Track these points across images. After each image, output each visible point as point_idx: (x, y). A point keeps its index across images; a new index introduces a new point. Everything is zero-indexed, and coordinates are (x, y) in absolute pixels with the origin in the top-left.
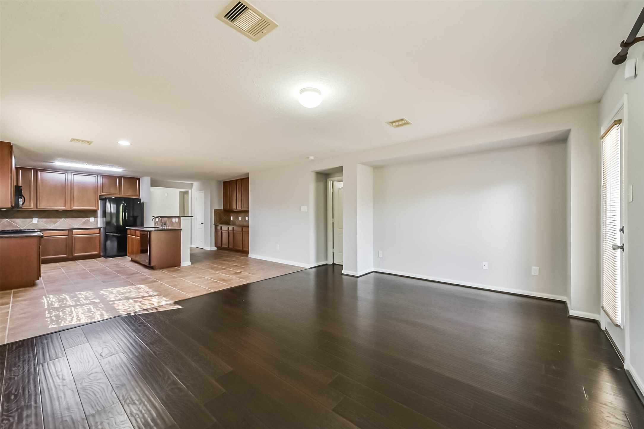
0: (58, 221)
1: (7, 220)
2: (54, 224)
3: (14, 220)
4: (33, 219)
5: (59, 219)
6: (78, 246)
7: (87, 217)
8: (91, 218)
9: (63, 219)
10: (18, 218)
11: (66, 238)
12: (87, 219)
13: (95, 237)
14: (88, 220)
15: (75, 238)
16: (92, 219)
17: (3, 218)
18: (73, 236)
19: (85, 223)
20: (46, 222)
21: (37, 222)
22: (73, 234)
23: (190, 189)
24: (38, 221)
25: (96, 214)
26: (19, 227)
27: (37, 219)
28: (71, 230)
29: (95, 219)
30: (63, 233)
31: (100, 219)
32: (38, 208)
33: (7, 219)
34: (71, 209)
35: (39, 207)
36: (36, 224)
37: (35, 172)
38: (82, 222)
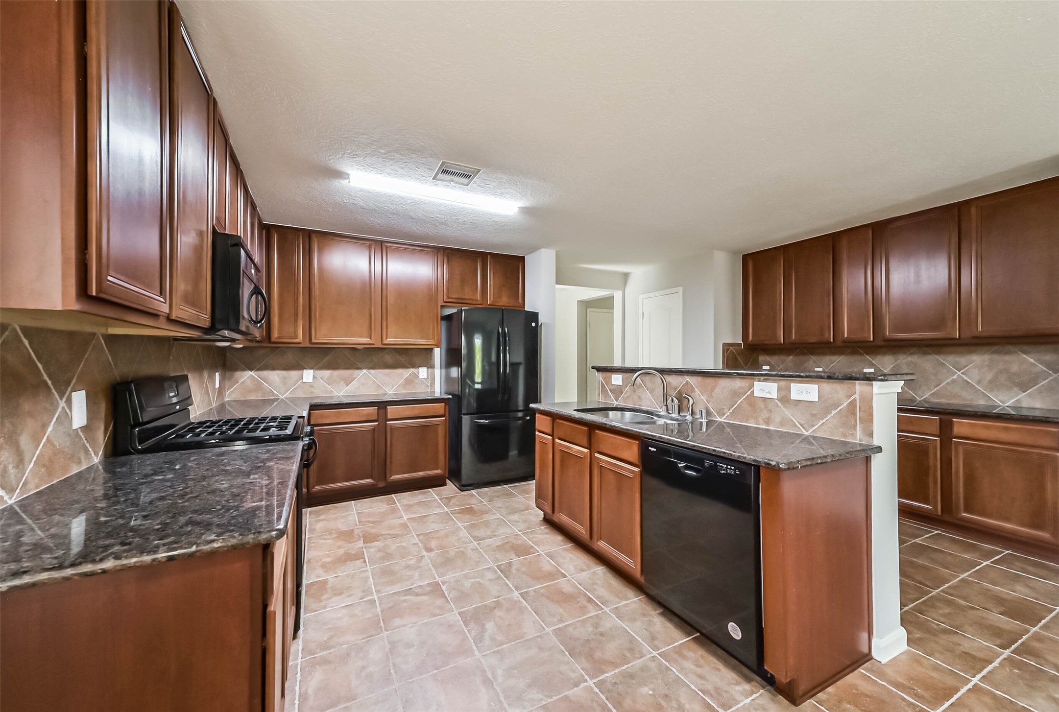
0: (355, 376)
1: (252, 373)
3: (266, 373)
4: (305, 371)
5: (356, 372)
6: (399, 453)
7: (413, 367)
8: (421, 369)
9: (365, 371)
10: (273, 368)
11: (374, 427)
12: (413, 370)
13: (435, 426)
14: (414, 374)
15: (392, 429)
16: (423, 372)
17: (244, 370)
18: (388, 422)
19: (409, 382)
20: (330, 381)
21: (311, 381)
22: (389, 417)
23: (618, 289)
24: (314, 377)
25: (431, 359)
26: (275, 392)
27: (312, 371)
28: (382, 405)
29: (430, 370)
30: (368, 415)
31: (439, 370)
32: (314, 340)
33: (251, 370)
34: (382, 344)
35: (315, 338)
36: (311, 385)
37: (307, 240)
38: (403, 381)
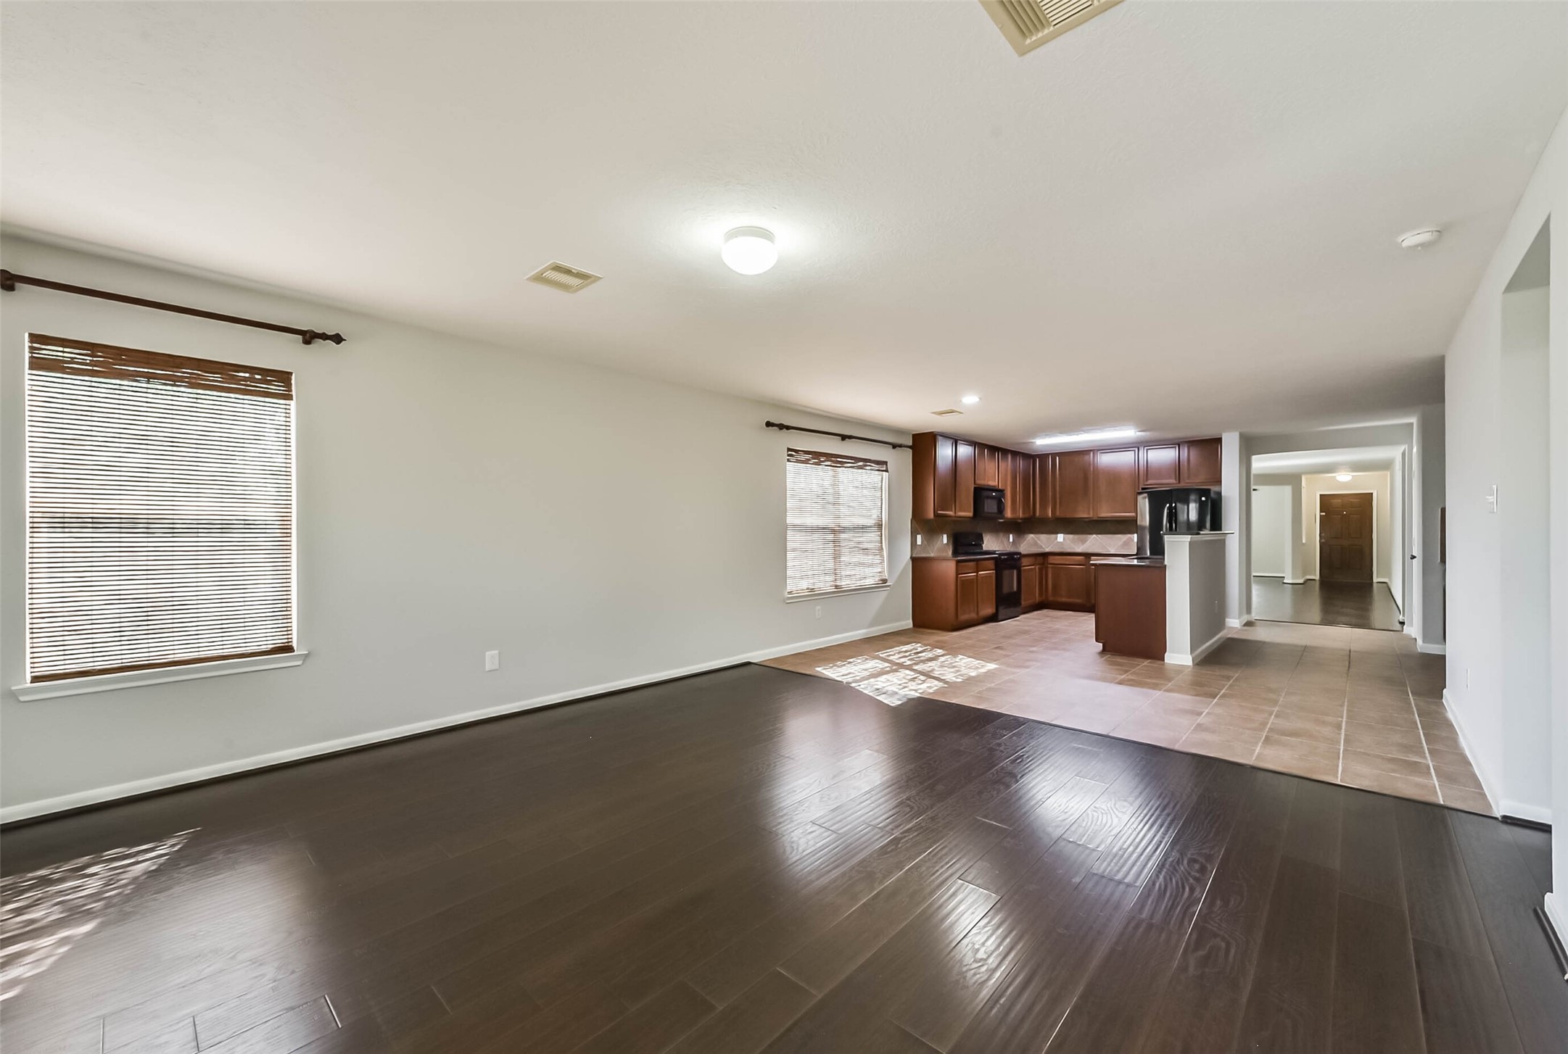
0: (1088, 538)
2: (1083, 544)
3: (1038, 536)
4: (1058, 535)
5: (1089, 536)
7: (1129, 533)
9: (1094, 536)
12: (1129, 535)
14: (1130, 538)
17: (1029, 533)
20: (1073, 541)
21: (1062, 541)
24: (1064, 539)
26: (1043, 547)
27: (1063, 535)
32: (1057, 517)
36: (1062, 544)
37: (1053, 459)
38: (1121, 543)
